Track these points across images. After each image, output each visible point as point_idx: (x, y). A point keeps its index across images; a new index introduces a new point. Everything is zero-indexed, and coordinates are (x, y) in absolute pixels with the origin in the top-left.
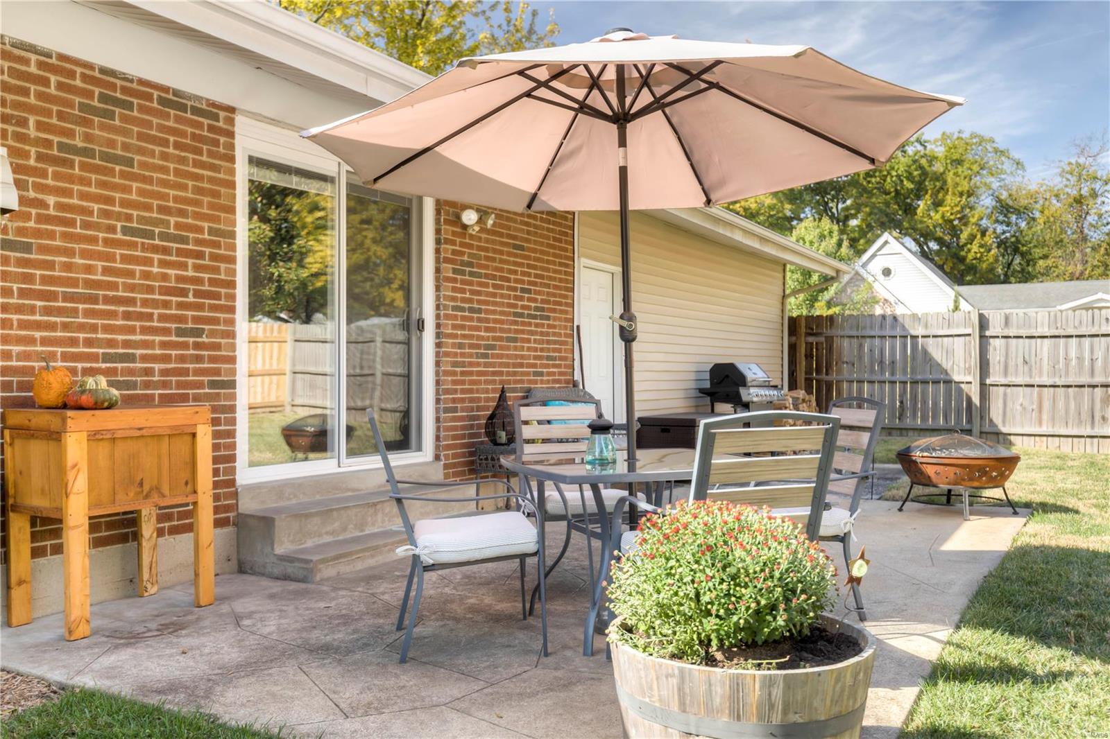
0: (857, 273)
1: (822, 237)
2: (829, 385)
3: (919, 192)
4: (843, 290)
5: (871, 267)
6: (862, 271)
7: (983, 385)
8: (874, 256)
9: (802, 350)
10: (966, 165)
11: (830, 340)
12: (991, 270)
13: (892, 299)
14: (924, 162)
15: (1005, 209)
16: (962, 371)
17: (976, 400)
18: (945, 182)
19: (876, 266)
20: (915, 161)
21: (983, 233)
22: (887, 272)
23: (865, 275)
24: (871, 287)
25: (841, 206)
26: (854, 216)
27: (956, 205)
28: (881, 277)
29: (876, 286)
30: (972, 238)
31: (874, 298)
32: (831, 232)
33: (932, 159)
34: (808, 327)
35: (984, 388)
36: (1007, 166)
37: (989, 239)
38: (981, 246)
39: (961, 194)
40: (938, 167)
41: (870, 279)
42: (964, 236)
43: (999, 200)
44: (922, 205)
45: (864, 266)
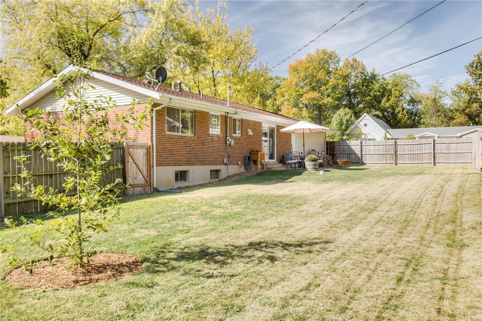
0: (357, 125)
1: (346, 114)
2: (334, 155)
3: (383, 96)
4: (352, 130)
5: (361, 123)
6: (358, 125)
7: (361, 154)
8: (361, 120)
9: (329, 148)
10: (399, 86)
11: (334, 146)
12: (405, 123)
13: (367, 133)
14: (384, 85)
15: (413, 101)
16: (358, 152)
17: (360, 157)
18: (391, 92)
19: (362, 123)
20: (382, 85)
21: (403, 110)
22: (365, 125)
23: (359, 126)
24: (360, 130)
25: (356, 100)
26: (361, 103)
27: (394, 101)
28: (364, 127)
29: (362, 129)
30: (399, 112)
31: (361, 133)
32: (349, 113)
33: (387, 84)
34: (330, 143)
35: (362, 155)
36: (415, 86)
37: (405, 112)
38: (402, 114)
39: (396, 97)
40: (389, 87)
41: (361, 127)
42: (396, 111)
43: (411, 97)
44: (384, 100)
45: (358, 123)
